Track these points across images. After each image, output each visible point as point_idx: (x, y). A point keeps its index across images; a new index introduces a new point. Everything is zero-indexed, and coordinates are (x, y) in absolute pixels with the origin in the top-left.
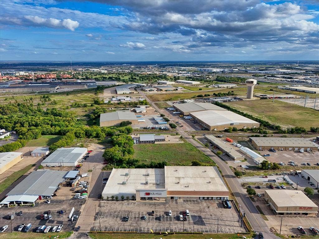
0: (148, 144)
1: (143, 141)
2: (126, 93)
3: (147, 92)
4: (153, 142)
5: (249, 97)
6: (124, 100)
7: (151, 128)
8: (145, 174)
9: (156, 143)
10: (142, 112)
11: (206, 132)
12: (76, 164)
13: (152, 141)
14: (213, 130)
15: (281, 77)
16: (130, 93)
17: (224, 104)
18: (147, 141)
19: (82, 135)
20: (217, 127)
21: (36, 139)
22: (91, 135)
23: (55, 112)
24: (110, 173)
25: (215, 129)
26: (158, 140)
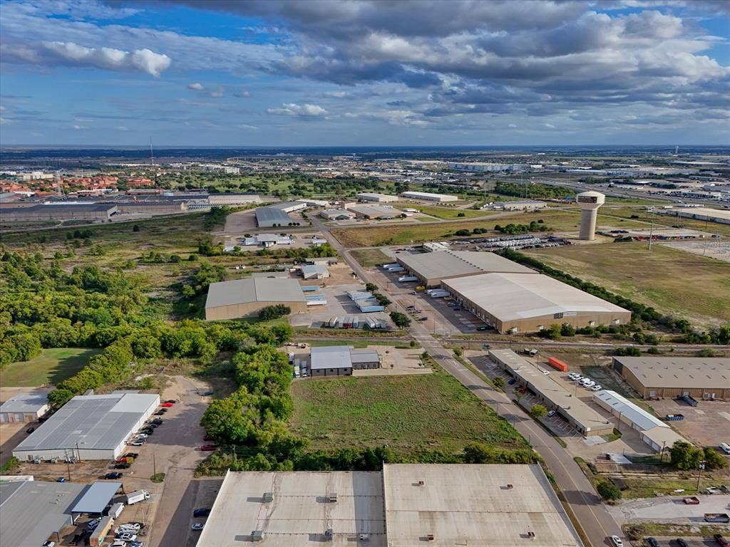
0: (333, 378)
1: (318, 371)
2: (279, 225)
3: (332, 222)
4: (347, 372)
5: (585, 236)
6: (275, 242)
7: (341, 326)
8: (323, 495)
9: (356, 373)
10: (319, 277)
11: (491, 336)
12: (119, 451)
13: (345, 369)
14: (509, 332)
15: (647, 184)
16: (290, 224)
17: (526, 254)
18: (332, 370)
19: (153, 350)
20: (520, 323)
21: (24, 360)
22: (177, 349)
23: (93, 278)
24: (219, 484)
25: (515, 330)
26: (362, 366)
